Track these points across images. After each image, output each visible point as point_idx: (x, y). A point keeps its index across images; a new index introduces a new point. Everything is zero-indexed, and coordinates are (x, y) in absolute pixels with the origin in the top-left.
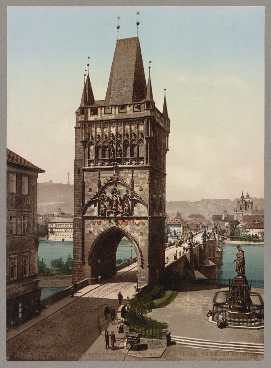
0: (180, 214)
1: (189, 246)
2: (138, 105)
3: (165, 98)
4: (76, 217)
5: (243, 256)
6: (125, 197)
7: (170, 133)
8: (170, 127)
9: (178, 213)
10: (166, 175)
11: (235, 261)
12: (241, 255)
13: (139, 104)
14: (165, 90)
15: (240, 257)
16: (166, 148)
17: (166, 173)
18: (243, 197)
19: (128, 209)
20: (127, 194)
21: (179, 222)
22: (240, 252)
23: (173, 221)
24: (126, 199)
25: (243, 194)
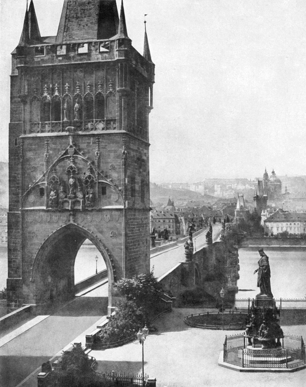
0: (173, 202)
1: (187, 250)
2: (107, 43)
3: (146, 33)
4: (11, 211)
5: (267, 265)
6: (87, 179)
7: (154, 84)
8: (154, 75)
9: (169, 200)
10: (149, 145)
11: (256, 271)
12: (265, 263)
13: (108, 41)
14: (145, 22)
15: (263, 266)
16: (149, 105)
17: (150, 142)
18: (266, 175)
19: (92, 197)
20: (90, 174)
21: (171, 215)
22: (264, 258)
23: (162, 213)
24: (88, 182)
25: (266, 170)
